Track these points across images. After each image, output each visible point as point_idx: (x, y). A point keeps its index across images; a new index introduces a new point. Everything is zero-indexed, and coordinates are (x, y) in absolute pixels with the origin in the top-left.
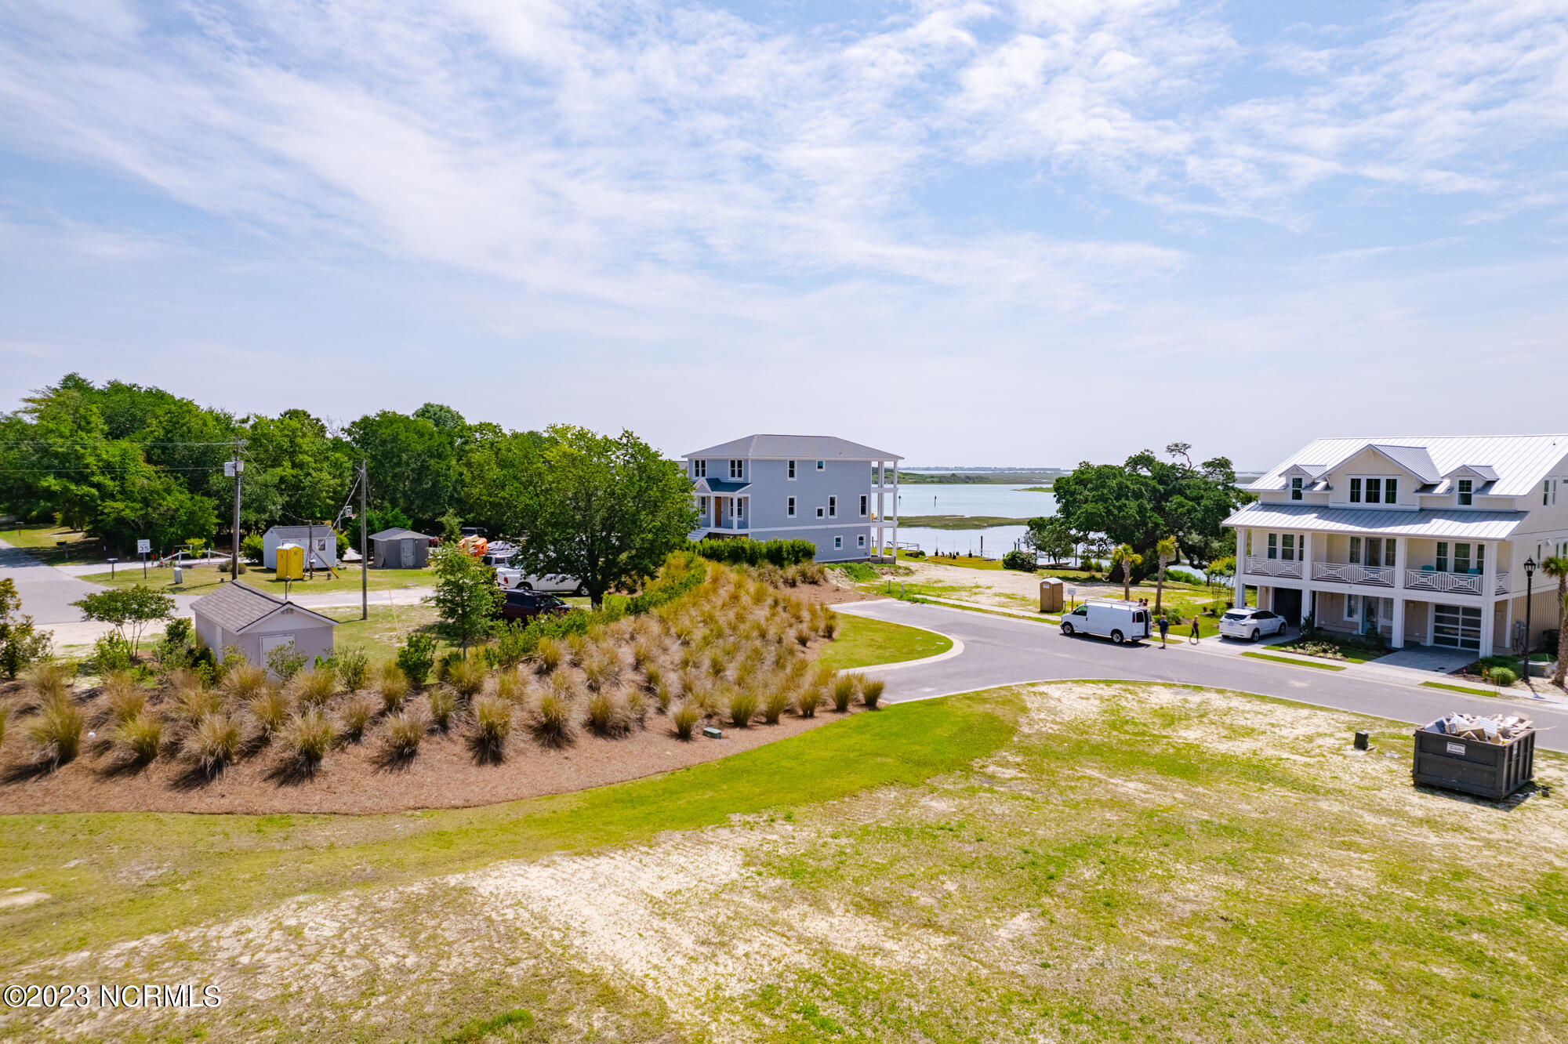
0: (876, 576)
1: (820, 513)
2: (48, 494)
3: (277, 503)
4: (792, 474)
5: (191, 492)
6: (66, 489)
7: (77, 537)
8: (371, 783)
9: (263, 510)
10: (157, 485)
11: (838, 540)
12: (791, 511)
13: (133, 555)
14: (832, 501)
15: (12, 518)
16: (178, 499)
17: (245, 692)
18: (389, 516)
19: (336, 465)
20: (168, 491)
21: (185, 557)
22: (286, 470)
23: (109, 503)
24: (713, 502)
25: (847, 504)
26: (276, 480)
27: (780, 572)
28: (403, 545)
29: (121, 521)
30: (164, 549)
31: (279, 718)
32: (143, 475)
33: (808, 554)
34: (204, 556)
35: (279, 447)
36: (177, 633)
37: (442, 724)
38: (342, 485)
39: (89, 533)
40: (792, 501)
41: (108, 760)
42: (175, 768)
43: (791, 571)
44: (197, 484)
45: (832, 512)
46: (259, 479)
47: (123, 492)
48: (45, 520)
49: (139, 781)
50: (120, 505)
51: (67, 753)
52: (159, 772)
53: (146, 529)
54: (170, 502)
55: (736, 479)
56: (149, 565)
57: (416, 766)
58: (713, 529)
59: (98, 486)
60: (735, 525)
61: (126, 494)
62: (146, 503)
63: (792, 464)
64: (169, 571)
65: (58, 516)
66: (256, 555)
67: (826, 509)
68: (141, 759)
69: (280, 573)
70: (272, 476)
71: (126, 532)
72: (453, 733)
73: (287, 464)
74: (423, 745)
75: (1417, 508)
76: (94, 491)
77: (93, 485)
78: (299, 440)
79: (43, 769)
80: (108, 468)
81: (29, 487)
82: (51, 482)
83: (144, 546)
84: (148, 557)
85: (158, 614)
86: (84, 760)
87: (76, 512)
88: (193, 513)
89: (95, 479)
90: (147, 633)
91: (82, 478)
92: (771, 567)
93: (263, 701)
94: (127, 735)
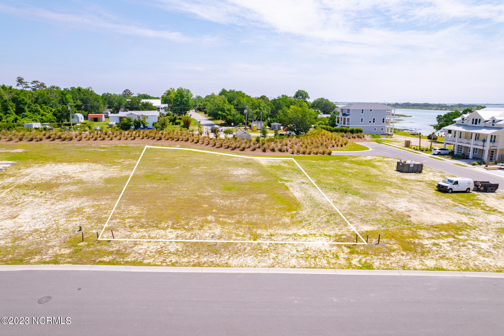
0: (380, 138)
1: (370, 122)
2: (220, 115)
3: (255, 116)
4: (362, 113)
5: (241, 114)
6: (222, 114)
7: (223, 122)
8: (250, 152)
9: (253, 118)
10: (235, 113)
11: (375, 129)
12: (362, 121)
13: (231, 126)
14: (374, 119)
15: (214, 118)
16: (239, 116)
17: (238, 141)
18: (275, 120)
19: (268, 109)
20: (237, 114)
21: (239, 126)
22: (258, 110)
23: (228, 116)
24: (343, 120)
25: (379, 120)
26: (255, 112)
27: (352, 135)
28: (276, 126)
29: (230, 120)
30: (236, 125)
31: (241, 144)
32: (234, 111)
33: (361, 131)
34: (242, 126)
35: (257, 105)
36: (234, 136)
37: (259, 147)
38: (268, 113)
39: (226, 121)
40: (362, 119)
41: (225, 147)
42: (231, 149)
43: (355, 135)
44: (242, 113)
45: (374, 122)
46: (253, 112)
47: (230, 114)
48: (219, 119)
49: (228, 149)
50: (230, 117)
51: (221, 146)
52: (230, 149)
53: (234, 121)
54: (237, 116)
55: (348, 114)
56: (233, 127)
57: (255, 151)
58: (342, 125)
59: (227, 113)
60: (346, 124)
61: (231, 115)
62: (234, 116)
63: (363, 110)
64: (236, 129)
65: (221, 118)
66: (250, 126)
67: (372, 121)
68: (228, 147)
69: (253, 130)
70: (255, 111)
71: (231, 121)
72: (261, 148)
73: (258, 109)
74: (256, 149)
75: (484, 126)
76: (226, 114)
77: (226, 113)
78: (260, 104)
79: (219, 147)
80: (228, 110)
81: (217, 113)
82: (220, 113)
83: (232, 124)
84: (233, 126)
85: (232, 133)
86: (223, 147)
87: (224, 118)
88: (241, 118)
89: (226, 112)
90: (230, 136)
91: (224, 112)
92: (350, 134)
93: (240, 143)
94: (227, 144)
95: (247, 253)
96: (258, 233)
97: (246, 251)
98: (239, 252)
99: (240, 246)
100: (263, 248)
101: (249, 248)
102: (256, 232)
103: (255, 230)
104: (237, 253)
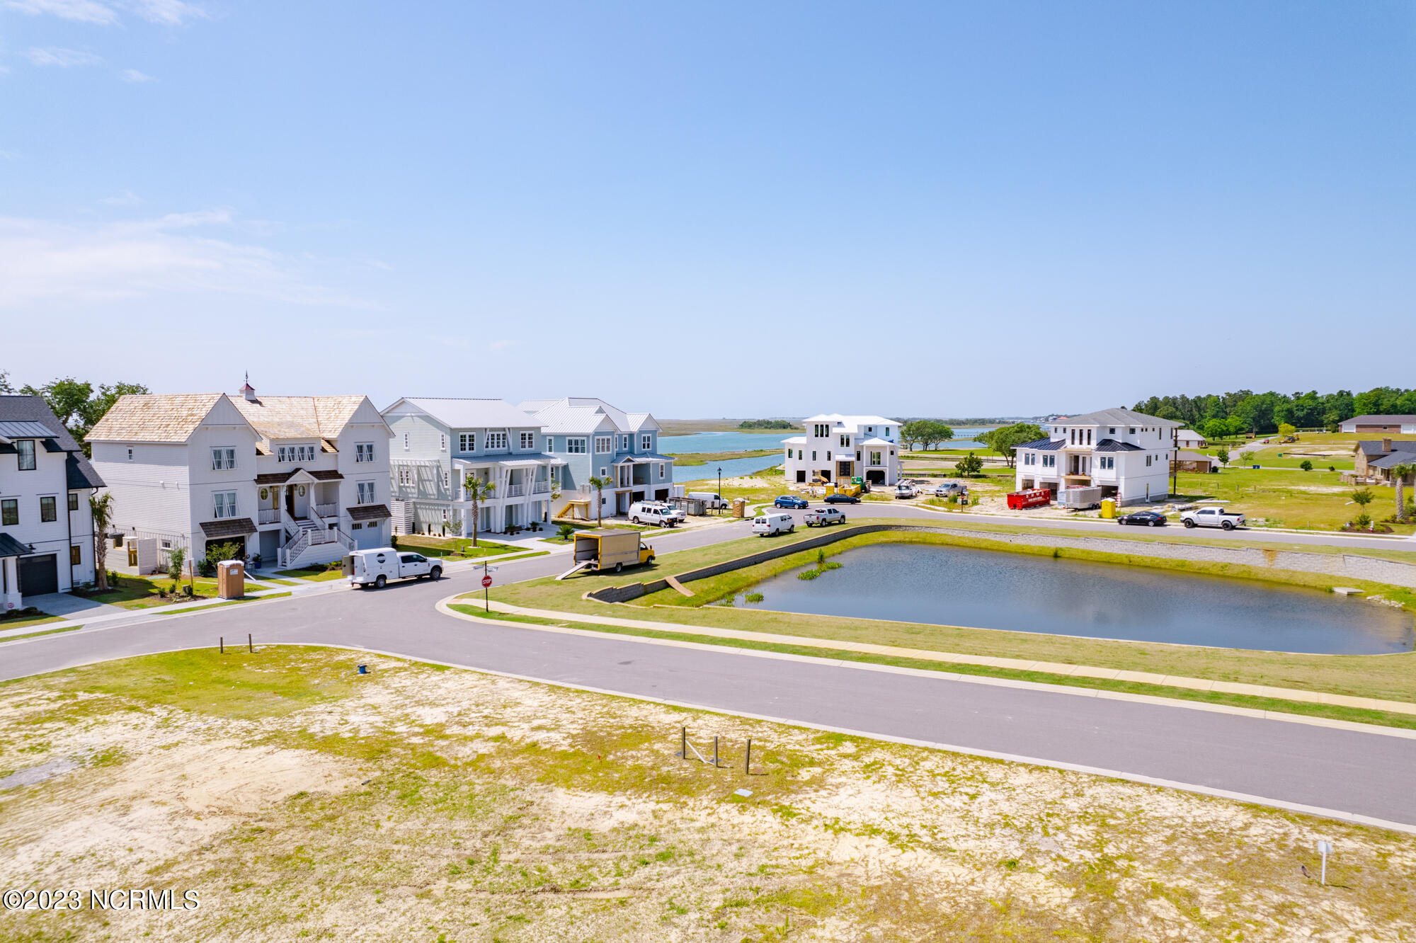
95: (1168, 826)
96: (1069, 893)
97: (1169, 832)
98: (1201, 837)
99: (1185, 853)
100: (1092, 827)
101: (1149, 840)
102: (1077, 897)
103: (1072, 910)
104: (1211, 835)
